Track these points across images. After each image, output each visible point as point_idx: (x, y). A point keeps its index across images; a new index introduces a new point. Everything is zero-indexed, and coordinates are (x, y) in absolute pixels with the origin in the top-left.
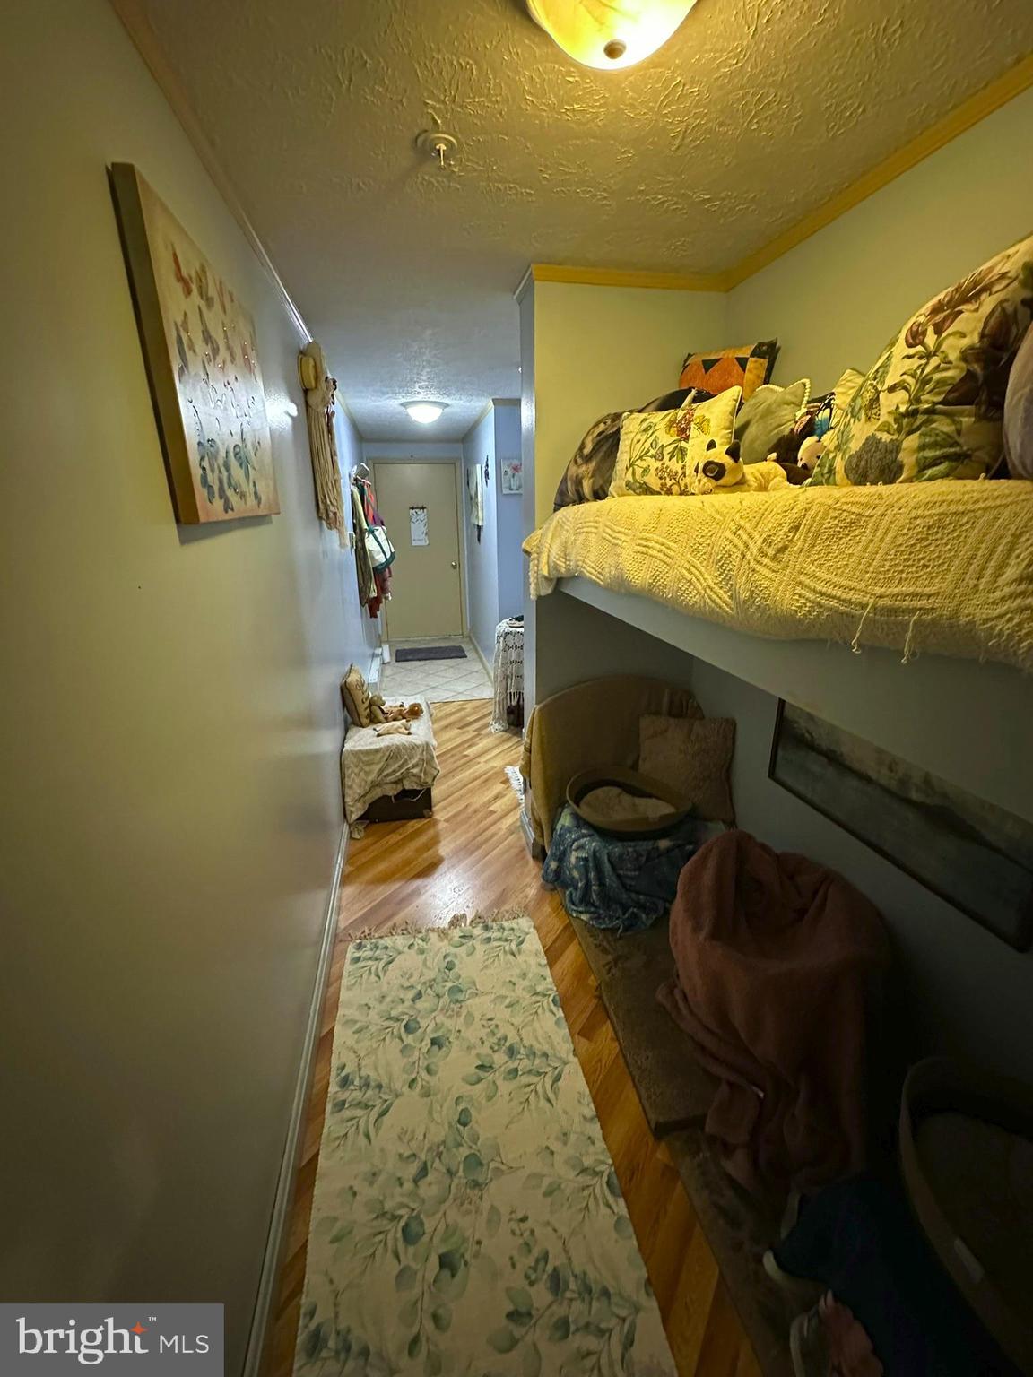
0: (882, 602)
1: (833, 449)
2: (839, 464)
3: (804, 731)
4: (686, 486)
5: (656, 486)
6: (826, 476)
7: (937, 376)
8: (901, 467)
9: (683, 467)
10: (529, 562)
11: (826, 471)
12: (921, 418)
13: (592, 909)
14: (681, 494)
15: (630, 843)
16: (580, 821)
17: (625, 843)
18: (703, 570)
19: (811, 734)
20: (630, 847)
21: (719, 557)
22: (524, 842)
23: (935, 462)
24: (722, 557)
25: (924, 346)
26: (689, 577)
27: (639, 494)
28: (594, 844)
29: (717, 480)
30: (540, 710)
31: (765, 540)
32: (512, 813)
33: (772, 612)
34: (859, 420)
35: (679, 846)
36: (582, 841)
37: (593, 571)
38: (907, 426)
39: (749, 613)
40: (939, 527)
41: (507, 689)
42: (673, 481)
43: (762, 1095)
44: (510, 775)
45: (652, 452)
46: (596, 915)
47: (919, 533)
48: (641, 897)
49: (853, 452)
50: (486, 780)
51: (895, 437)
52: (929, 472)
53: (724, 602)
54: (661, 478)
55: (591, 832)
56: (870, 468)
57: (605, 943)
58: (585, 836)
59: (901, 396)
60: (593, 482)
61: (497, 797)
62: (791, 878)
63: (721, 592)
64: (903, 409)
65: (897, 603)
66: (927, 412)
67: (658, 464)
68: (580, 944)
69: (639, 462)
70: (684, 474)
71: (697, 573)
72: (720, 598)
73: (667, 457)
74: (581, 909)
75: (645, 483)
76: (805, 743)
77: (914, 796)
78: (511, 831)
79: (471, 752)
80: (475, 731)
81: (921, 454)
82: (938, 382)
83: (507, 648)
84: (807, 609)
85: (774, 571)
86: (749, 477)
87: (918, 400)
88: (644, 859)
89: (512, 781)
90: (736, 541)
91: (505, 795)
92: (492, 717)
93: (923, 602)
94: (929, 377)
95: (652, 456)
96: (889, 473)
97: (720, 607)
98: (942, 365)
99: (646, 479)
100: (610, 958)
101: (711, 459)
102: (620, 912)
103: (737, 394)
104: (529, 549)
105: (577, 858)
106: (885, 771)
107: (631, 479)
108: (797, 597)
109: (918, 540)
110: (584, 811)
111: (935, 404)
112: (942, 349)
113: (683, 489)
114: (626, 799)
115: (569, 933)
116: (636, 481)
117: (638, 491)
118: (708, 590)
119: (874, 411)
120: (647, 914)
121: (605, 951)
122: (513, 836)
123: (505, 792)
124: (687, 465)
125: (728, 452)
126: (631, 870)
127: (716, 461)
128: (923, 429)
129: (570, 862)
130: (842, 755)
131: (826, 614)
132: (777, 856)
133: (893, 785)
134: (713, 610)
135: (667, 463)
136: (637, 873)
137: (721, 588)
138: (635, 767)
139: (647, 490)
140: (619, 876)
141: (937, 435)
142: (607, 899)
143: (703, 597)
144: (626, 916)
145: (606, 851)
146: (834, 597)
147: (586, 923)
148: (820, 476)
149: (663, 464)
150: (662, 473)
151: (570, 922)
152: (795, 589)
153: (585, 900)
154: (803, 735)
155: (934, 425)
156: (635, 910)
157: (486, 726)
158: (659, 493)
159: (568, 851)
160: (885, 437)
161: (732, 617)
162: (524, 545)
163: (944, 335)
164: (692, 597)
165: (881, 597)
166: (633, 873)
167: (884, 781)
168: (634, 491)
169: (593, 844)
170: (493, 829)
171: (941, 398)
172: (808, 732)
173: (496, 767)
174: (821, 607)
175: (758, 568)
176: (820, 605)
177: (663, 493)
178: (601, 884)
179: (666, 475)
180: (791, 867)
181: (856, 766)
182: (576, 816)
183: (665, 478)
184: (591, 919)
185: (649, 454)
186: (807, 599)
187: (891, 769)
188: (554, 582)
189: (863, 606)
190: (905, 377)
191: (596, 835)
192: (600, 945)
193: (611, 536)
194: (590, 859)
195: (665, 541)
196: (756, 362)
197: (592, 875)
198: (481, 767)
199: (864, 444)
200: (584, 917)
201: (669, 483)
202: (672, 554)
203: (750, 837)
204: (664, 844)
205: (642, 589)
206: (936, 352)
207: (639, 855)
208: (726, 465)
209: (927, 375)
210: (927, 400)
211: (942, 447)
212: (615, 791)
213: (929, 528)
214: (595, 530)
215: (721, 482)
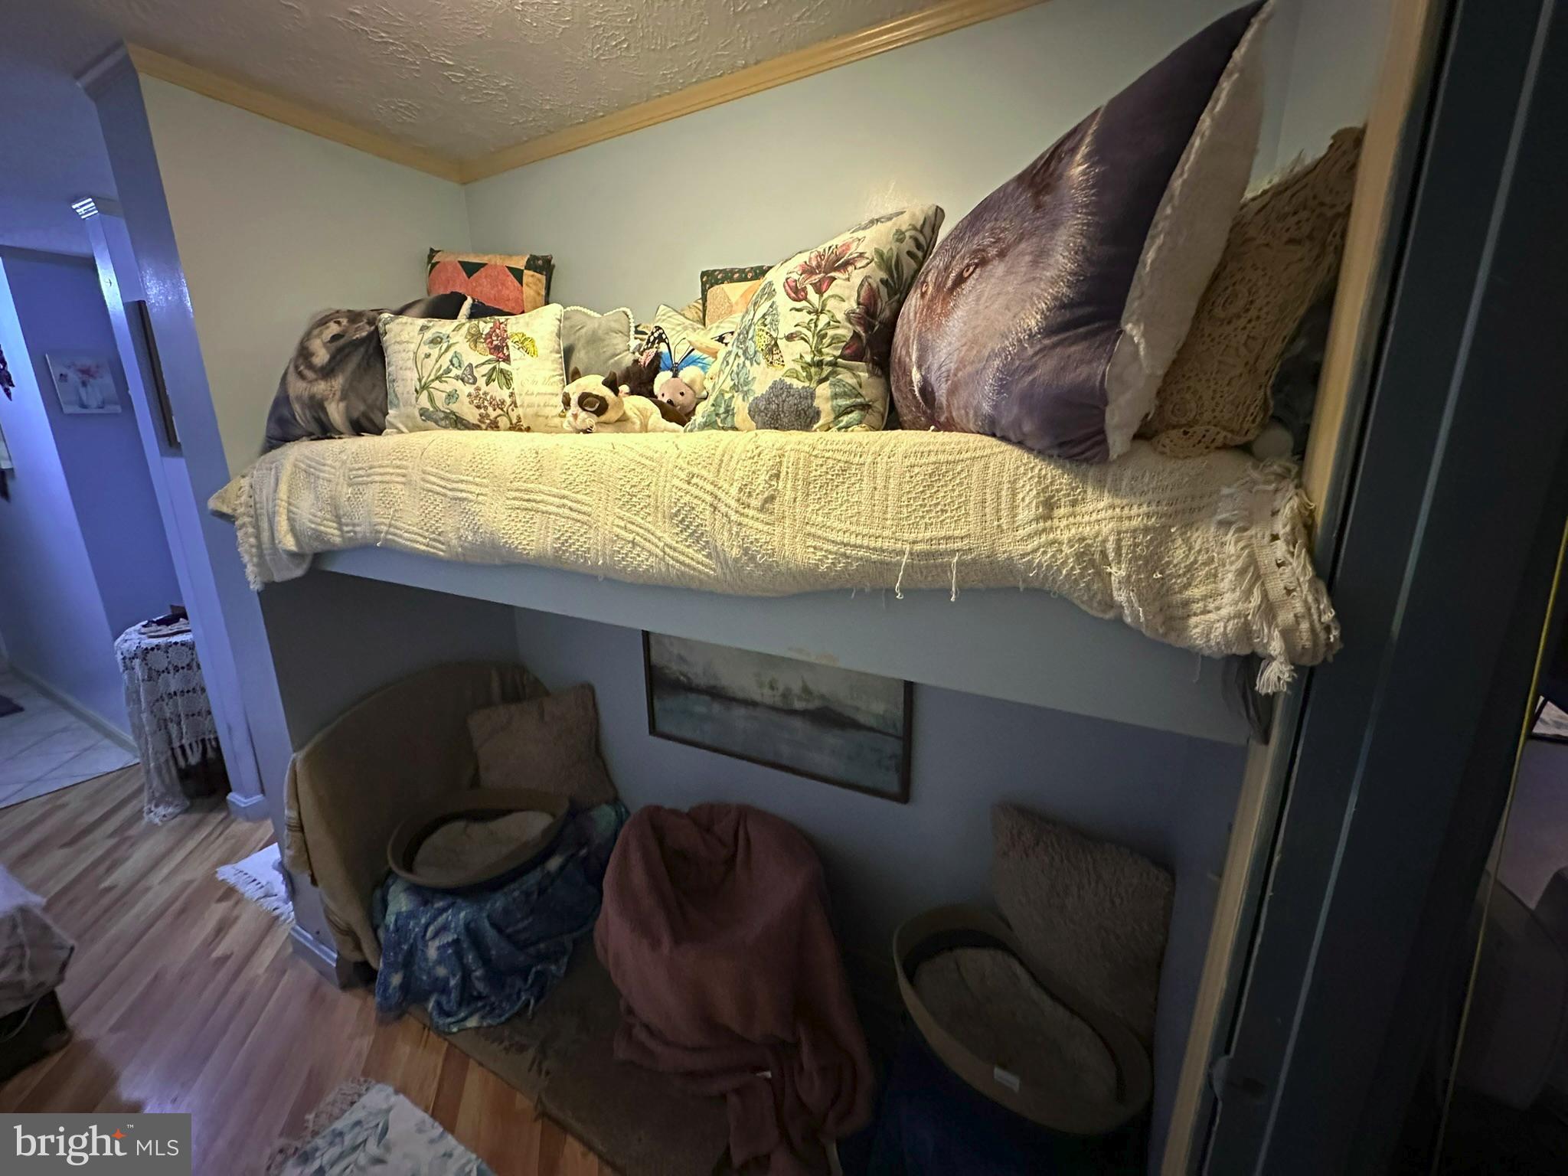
0: (918, 547)
1: (728, 390)
2: (741, 406)
3: (678, 674)
4: (519, 418)
5: (471, 414)
6: (722, 416)
7: (831, 332)
8: (818, 413)
9: (512, 395)
10: (236, 532)
11: (722, 410)
12: (827, 370)
13: (480, 1004)
14: (510, 429)
15: (512, 886)
16: (424, 894)
17: (505, 890)
18: (650, 527)
19: (685, 676)
20: (514, 890)
21: (674, 511)
22: (312, 973)
23: (847, 411)
24: (679, 511)
25: (809, 302)
26: (630, 537)
27: (445, 427)
28: (462, 915)
29: (598, 416)
30: (308, 758)
31: (741, 490)
32: (267, 939)
33: (783, 569)
34: (758, 364)
35: (572, 856)
36: (441, 920)
37: (421, 539)
38: (815, 375)
39: (746, 572)
40: (939, 475)
41: (170, 742)
42: (499, 412)
43: (769, 1074)
44: (232, 880)
45: (455, 372)
46: (488, 1008)
47: (923, 480)
48: (542, 946)
49: (758, 394)
50: (183, 911)
51: (807, 384)
52: (845, 419)
53: (698, 563)
54: (478, 407)
55: (450, 900)
56: (783, 412)
57: (517, 1038)
58: (444, 910)
59: (799, 347)
60: (347, 408)
61: (221, 929)
62: (708, 830)
63: (691, 550)
64: (808, 358)
65: (933, 547)
66: (830, 364)
67: (470, 389)
68: (481, 1064)
69: (436, 384)
70: (514, 403)
71: (641, 531)
72: (692, 559)
73: (482, 382)
74: (462, 1015)
75: (453, 413)
76: (684, 687)
77: (798, 705)
78: (279, 969)
79: (121, 876)
80: (111, 835)
81: (835, 402)
82: (833, 338)
83: (153, 675)
84: (830, 561)
85: (767, 524)
86: (630, 413)
87: (820, 352)
88: (535, 896)
89: (241, 888)
90: (693, 490)
91: (237, 918)
92: (145, 796)
93: (958, 545)
94: (823, 332)
95: (457, 378)
96: (805, 418)
97: (694, 569)
98: (832, 323)
99: (454, 407)
100: (531, 1053)
101: (587, 391)
102: (519, 983)
103: (559, 314)
104: (225, 509)
105: (439, 948)
106: (767, 691)
107: (427, 405)
108: (812, 550)
109: (925, 486)
110: (426, 876)
111: (836, 358)
112: (827, 309)
113: (514, 421)
114: (477, 829)
115: (456, 1061)
116: (437, 409)
117: (443, 423)
118: (667, 550)
119: (776, 357)
120: (556, 962)
121: (522, 1049)
122: (286, 977)
123: (236, 912)
124: (516, 391)
125: (605, 383)
126: (522, 919)
127: (595, 393)
128: (831, 379)
129: (426, 960)
130: (724, 688)
131: (855, 564)
132: (688, 815)
133: (778, 701)
134: (683, 573)
135: (484, 388)
136: (530, 919)
137: (689, 546)
138: (475, 782)
139: (458, 422)
140: (509, 937)
141: (844, 385)
142: (497, 976)
143: (663, 559)
144: (530, 981)
145: (484, 915)
146: (861, 547)
147: (477, 1029)
148: (714, 416)
149: (478, 389)
150: (479, 401)
151: (451, 1044)
152: (805, 542)
153: (468, 998)
154: (678, 680)
155: (839, 377)
156: (539, 967)
157: (138, 815)
158: (476, 427)
159: (420, 947)
160: (797, 384)
161: (716, 579)
162: (213, 504)
163: (825, 295)
164: (643, 560)
165: (914, 542)
166: (526, 922)
167: (768, 700)
168: (436, 422)
169: (460, 916)
170: (238, 987)
171: (838, 353)
172: (682, 674)
173: (191, 882)
174: (848, 557)
175: (745, 521)
176: (844, 555)
177: (484, 426)
178: (485, 960)
179: (486, 403)
180: (705, 818)
181: (740, 695)
182: (415, 889)
183: (486, 408)
184: (483, 1018)
185: (451, 374)
186: (826, 551)
187: (772, 688)
188: (308, 560)
189: (902, 553)
190: (798, 328)
191: (459, 901)
192: (511, 1046)
193: (444, 487)
194: (462, 938)
195: (566, 492)
196: (532, 276)
197: (470, 958)
198: (159, 891)
199: (771, 388)
200: (472, 1023)
201: (493, 414)
202: (585, 508)
203: (658, 809)
204: (554, 864)
205: (540, 557)
206: (822, 310)
207: (527, 894)
208: (607, 398)
209: (821, 330)
210: (830, 353)
211: (850, 397)
212: (458, 826)
213: (930, 475)
214: (403, 479)
215: (603, 418)
